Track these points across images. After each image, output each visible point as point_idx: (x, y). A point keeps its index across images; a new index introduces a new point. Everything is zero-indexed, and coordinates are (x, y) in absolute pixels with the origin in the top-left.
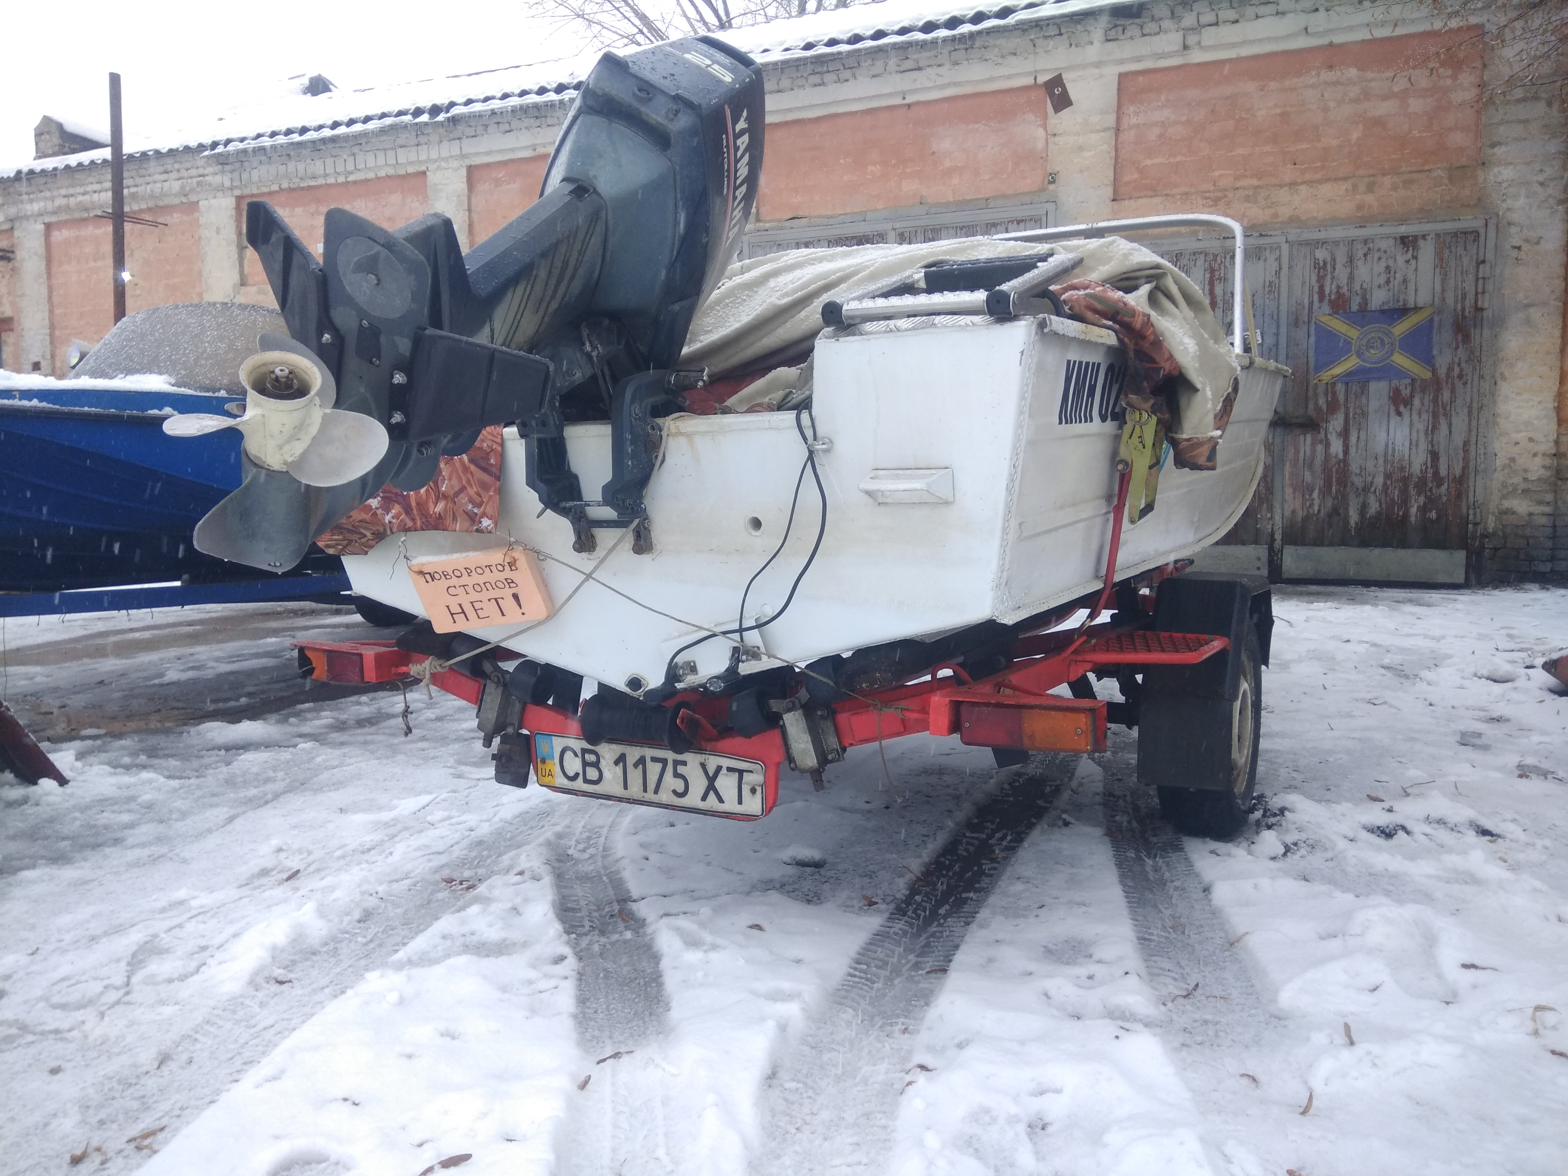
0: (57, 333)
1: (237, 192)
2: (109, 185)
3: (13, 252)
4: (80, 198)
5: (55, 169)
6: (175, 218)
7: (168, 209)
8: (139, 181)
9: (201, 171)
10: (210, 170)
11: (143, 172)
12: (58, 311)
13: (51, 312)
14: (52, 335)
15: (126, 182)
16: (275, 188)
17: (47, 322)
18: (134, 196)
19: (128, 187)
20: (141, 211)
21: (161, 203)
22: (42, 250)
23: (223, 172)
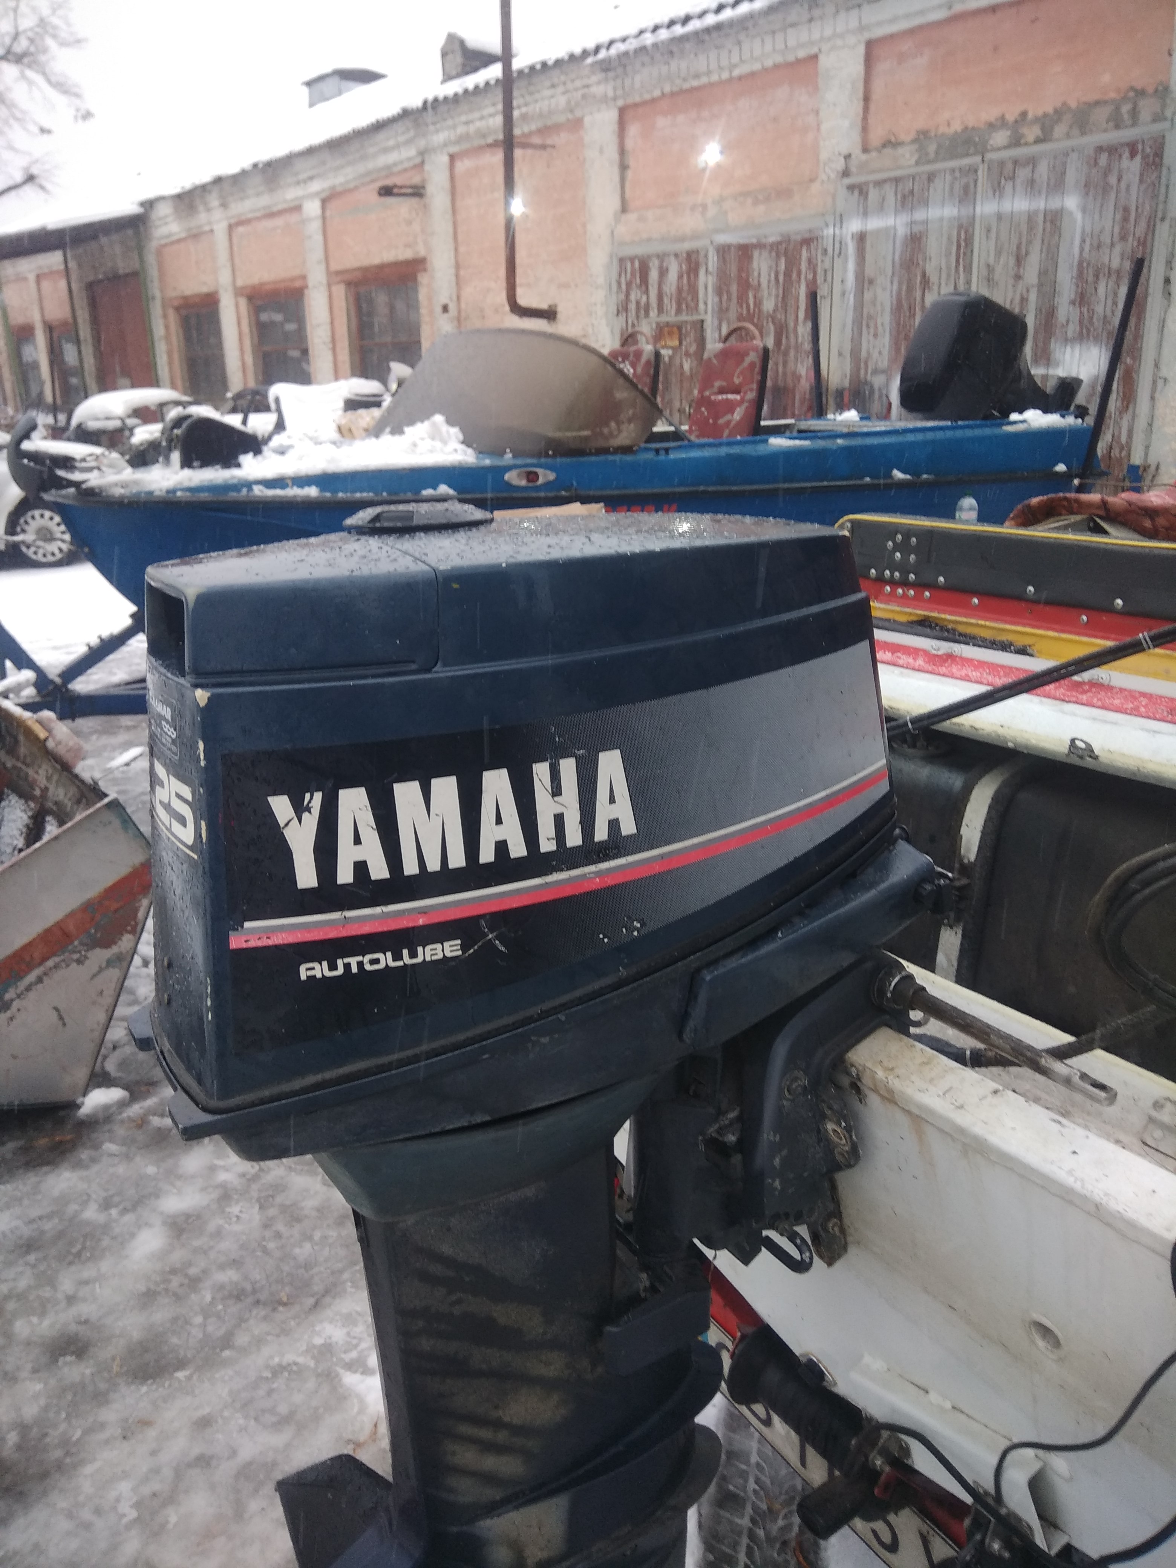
0: (462, 273)
1: (620, 103)
2: (500, 107)
3: (423, 187)
4: (478, 124)
5: (456, 95)
6: (561, 139)
7: (556, 128)
8: (528, 98)
9: (586, 81)
10: (594, 79)
11: (532, 88)
12: (462, 249)
13: (456, 250)
14: (457, 276)
15: (515, 103)
16: (657, 93)
17: (453, 261)
18: (524, 117)
19: (519, 107)
20: (531, 134)
21: (549, 123)
22: (447, 184)
23: (606, 80)
